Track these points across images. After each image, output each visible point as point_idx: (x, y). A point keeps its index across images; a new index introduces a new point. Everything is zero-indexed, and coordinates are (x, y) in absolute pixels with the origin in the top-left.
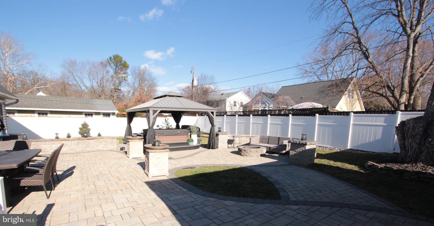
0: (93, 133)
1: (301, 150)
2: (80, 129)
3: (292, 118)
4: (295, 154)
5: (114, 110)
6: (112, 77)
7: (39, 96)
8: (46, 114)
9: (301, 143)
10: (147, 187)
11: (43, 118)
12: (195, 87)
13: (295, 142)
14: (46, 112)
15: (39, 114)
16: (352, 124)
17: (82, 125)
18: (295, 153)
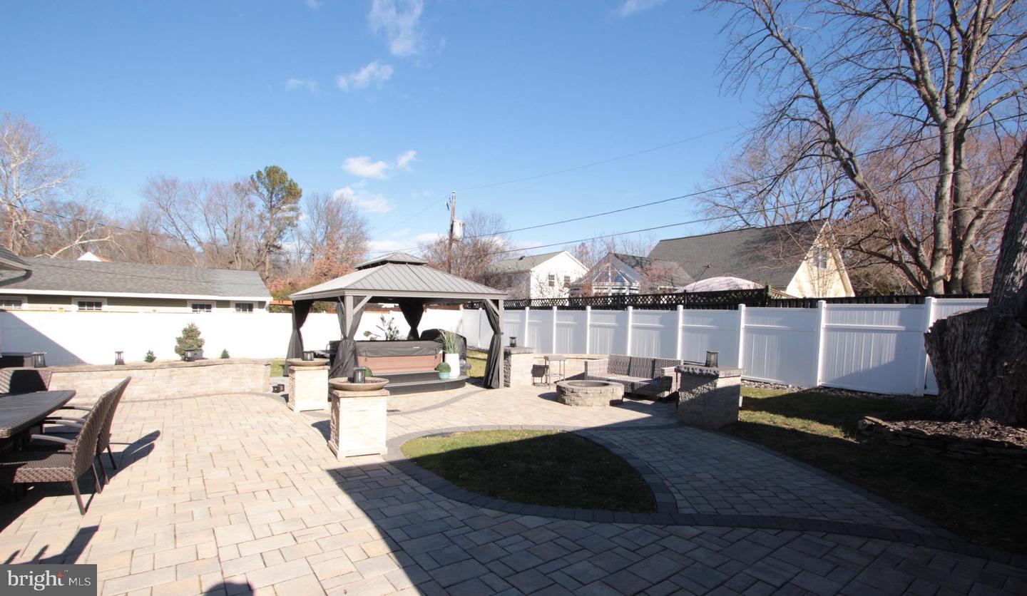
0: (211, 351)
1: (706, 391)
2: (179, 340)
3: (685, 315)
4: (691, 400)
5: (263, 296)
6: (261, 217)
7: (83, 262)
8: (99, 305)
9: (704, 372)
10: (331, 484)
11: (90, 315)
12: (457, 241)
13: (691, 370)
14: (98, 300)
15: (81, 304)
16: (824, 327)
17: (185, 330)
18: (692, 396)
